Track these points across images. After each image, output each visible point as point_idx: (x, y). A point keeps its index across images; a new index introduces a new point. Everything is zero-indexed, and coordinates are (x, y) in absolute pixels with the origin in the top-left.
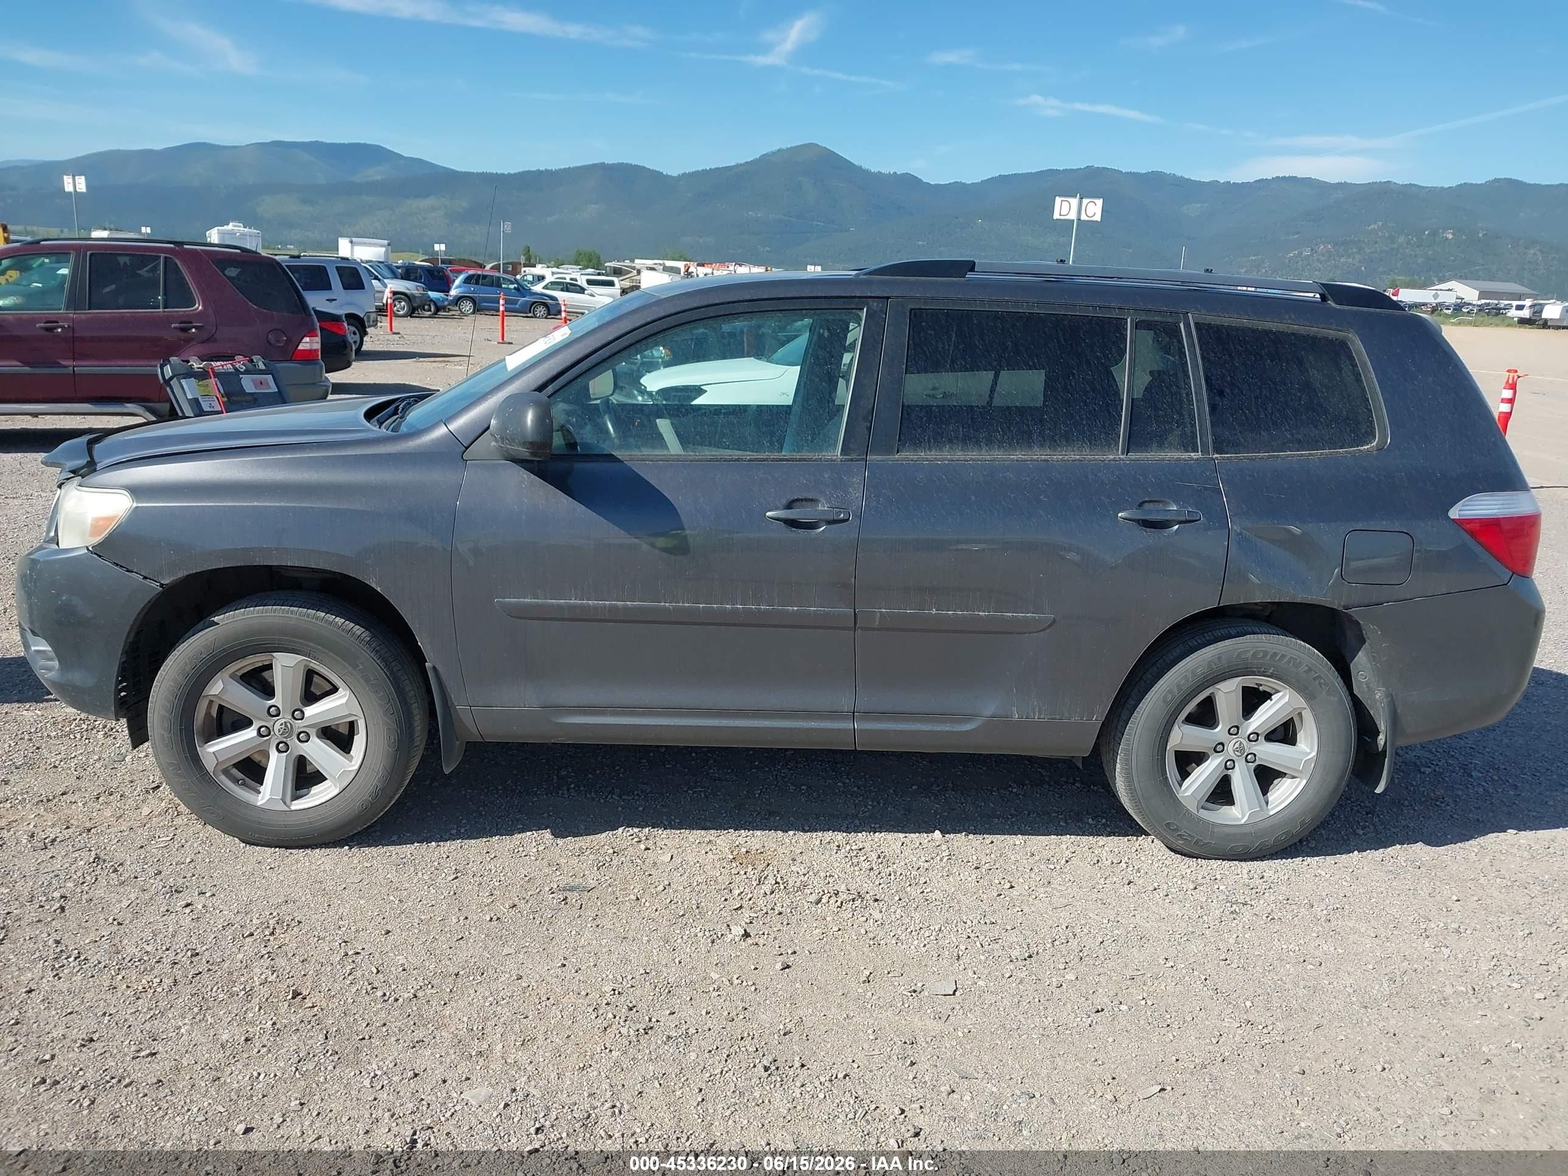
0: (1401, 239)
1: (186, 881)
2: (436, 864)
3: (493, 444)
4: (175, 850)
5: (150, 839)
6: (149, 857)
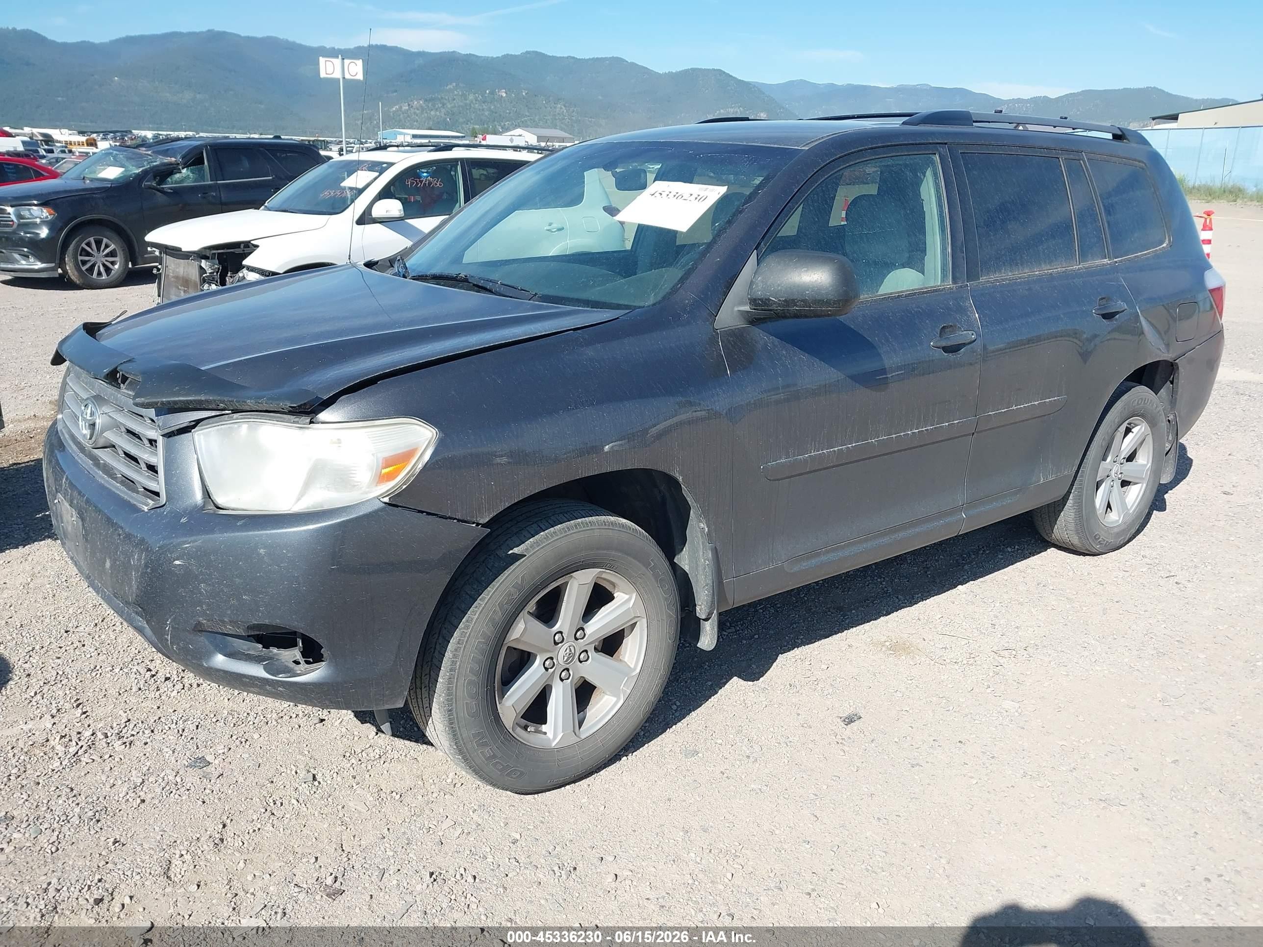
0: (471, 97)
1: (558, 857)
2: (719, 741)
3: (736, 309)
4: (479, 831)
5: (431, 832)
6: (473, 849)
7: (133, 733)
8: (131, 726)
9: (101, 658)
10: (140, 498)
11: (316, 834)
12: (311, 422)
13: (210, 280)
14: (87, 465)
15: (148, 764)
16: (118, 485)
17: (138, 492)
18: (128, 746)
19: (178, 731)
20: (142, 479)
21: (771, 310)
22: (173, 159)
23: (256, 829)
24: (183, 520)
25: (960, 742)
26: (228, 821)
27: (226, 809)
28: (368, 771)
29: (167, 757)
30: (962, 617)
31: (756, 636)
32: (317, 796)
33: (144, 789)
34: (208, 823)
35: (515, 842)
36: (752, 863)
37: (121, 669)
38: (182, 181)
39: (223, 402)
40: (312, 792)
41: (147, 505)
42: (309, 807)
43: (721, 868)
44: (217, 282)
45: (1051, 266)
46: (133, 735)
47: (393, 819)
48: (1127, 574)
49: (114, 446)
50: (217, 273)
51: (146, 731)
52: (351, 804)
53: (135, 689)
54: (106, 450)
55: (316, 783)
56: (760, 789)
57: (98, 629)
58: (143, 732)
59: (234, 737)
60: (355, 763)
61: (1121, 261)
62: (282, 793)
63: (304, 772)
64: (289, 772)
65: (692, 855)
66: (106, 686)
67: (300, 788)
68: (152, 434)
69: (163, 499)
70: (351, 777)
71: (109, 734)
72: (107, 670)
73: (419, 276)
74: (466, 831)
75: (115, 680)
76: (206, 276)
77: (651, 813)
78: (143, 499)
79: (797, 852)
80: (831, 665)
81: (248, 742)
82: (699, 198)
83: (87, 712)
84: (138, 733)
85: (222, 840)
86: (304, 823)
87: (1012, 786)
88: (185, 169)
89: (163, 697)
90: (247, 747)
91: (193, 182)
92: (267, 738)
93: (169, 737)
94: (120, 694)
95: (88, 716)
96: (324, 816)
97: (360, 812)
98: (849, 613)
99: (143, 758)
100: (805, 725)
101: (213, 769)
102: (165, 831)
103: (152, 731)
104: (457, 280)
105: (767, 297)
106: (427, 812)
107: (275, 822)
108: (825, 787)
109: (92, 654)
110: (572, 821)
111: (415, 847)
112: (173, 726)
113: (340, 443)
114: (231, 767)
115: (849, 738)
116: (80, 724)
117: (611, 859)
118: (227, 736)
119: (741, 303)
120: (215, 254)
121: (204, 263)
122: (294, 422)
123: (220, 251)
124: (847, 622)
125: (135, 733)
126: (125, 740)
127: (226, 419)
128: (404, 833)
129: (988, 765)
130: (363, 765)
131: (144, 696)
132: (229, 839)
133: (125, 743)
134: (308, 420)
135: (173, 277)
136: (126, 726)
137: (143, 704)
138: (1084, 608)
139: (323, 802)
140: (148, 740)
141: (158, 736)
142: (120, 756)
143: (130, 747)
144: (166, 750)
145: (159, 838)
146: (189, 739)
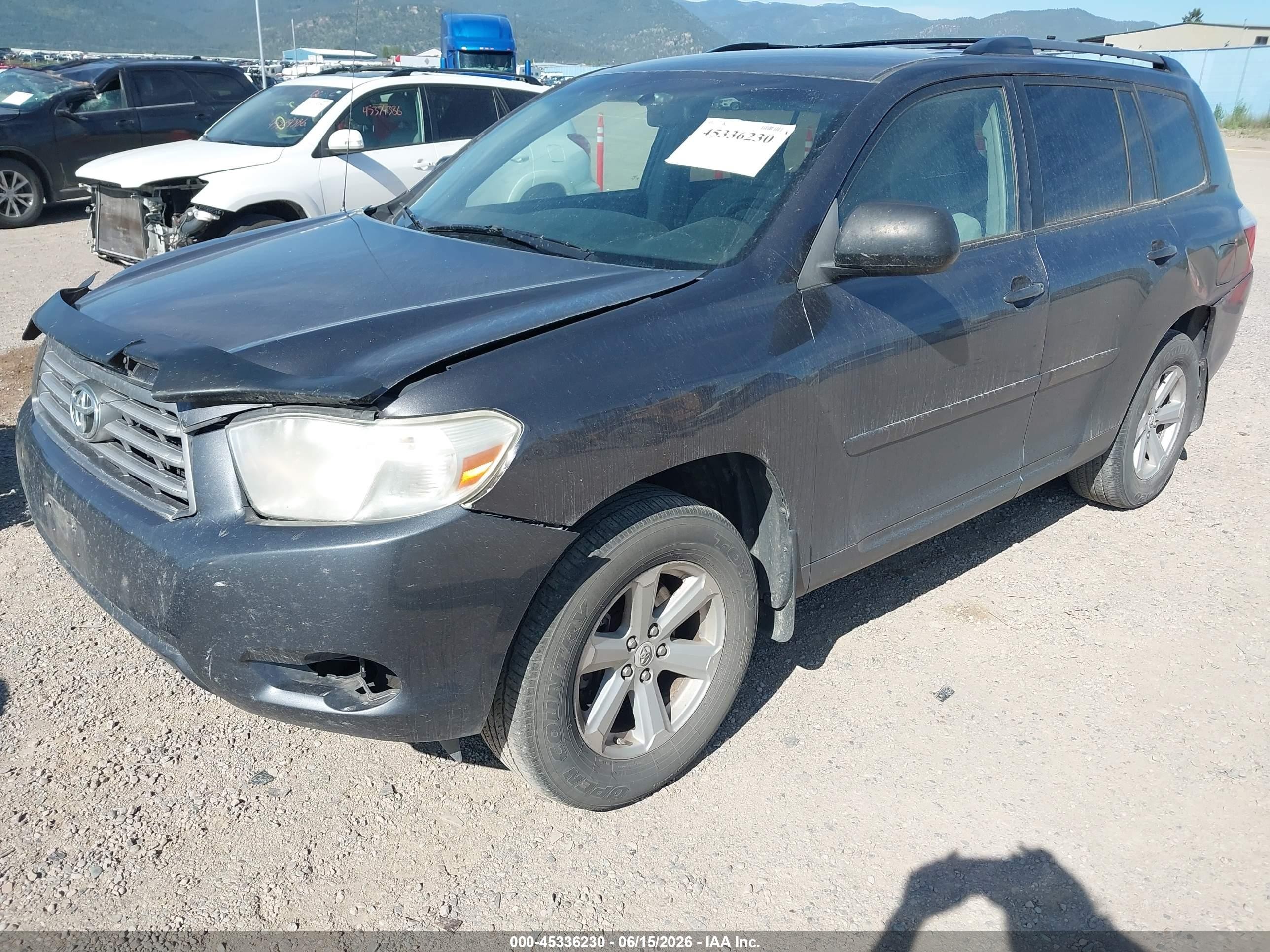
0: (381, 14)
1: (683, 867)
2: (818, 726)
3: (819, 266)
4: (592, 843)
5: (539, 847)
6: (590, 864)
7: (178, 745)
8: (175, 738)
9: (120, 658)
10: (159, 503)
11: (413, 856)
12: (376, 418)
13: (154, 220)
14: (82, 461)
15: (204, 781)
16: (129, 487)
17: (155, 497)
18: (176, 762)
19: (229, 741)
20: (161, 481)
21: (861, 267)
22: (86, 84)
23: (346, 854)
24: (222, 534)
25: (1060, 714)
26: (312, 846)
27: (306, 832)
28: (452, 779)
29: (224, 773)
30: (1025, 576)
31: (823, 606)
32: (403, 811)
33: (207, 812)
34: (290, 848)
35: (633, 853)
36: (888, 863)
37: (146, 671)
38: (96, 108)
39: (262, 394)
40: (397, 807)
41: (171, 514)
42: (399, 825)
43: (859, 870)
44: (162, 221)
45: (1107, 208)
46: (179, 749)
47: (494, 834)
48: (1173, 524)
49: (119, 442)
50: (162, 212)
51: (193, 744)
52: (443, 818)
53: (167, 693)
54: (106, 444)
55: (398, 796)
56: (874, 778)
57: (107, 624)
58: (189, 744)
59: (293, 746)
60: (435, 770)
61: (1169, 201)
62: (364, 809)
63: (382, 784)
64: (364, 784)
65: (825, 857)
66: (134, 691)
67: (382, 803)
68: (174, 430)
69: (193, 508)
70: (435, 787)
71: (152, 749)
72: (130, 672)
73: (438, 228)
74: (577, 844)
75: (142, 683)
76: (150, 216)
77: (768, 812)
78: (165, 506)
79: (932, 847)
80: (907, 635)
81: (309, 751)
82: (764, 138)
83: (118, 723)
84: (184, 745)
85: (310, 868)
86: (396, 843)
87: (1127, 762)
88: (100, 94)
89: (200, 702)
90: (310, 756)
91: (111, 108)
92: (329, 746)
93: (220, 749)
94: (151, 700)
95: (121, 728)
96: (417, 835)
97: (454, 828)
98: (909, 577)
99: (196, 775)
100: (900, 703)
101: (279, 785)
102: (244, 861)
103: (199, 743)
104: (487, 234)
105: (857, 253)
106: (529, 823)
107: (364, 844)
108: (940, 772)
109: (109, 654)
110: (688, 825)
111: (526, 865)
112: (222, 735)
113: (412, 442)
114: (298, 781)
115: (949, 716)
116: (114, 738)
117: (741, 867)
118: (285, 745)
119: (825, 259)
120: (157, 191)
121: (146, 202)
122: (354, 417)
123: (164, 188)
124: (910, 586)
125: (181, 746)
126: (171, 755)
127: (267, 413)
128: (511, 850)
129: (1096, 739)
130: (445, 772)
131: (179, 702)
132: (318, 867)
133: (172, 758)
134: (372, 415)
135: (109, 216)
136: (168, 738)
137: (180, 711)
138: (1142, 562)
139: (411, 818)
140: (197, 754)
141: (208, 749)
142: (171, 774)
143: (178, 763)
144: (220, 764)
145: (238, 869)
146: (244, 750)
